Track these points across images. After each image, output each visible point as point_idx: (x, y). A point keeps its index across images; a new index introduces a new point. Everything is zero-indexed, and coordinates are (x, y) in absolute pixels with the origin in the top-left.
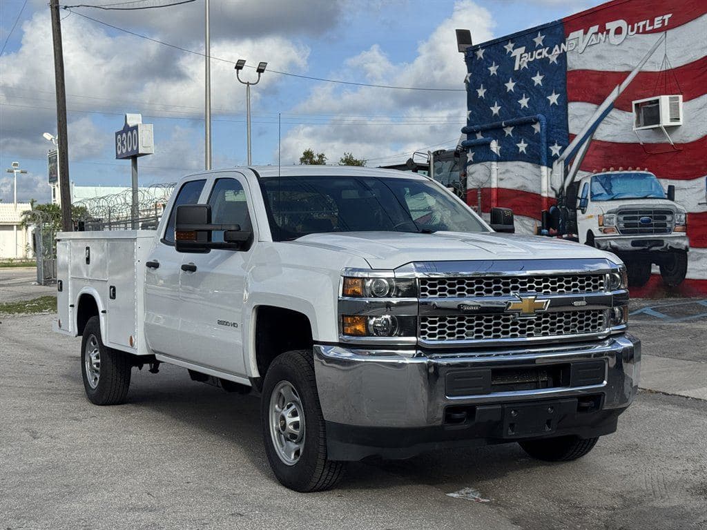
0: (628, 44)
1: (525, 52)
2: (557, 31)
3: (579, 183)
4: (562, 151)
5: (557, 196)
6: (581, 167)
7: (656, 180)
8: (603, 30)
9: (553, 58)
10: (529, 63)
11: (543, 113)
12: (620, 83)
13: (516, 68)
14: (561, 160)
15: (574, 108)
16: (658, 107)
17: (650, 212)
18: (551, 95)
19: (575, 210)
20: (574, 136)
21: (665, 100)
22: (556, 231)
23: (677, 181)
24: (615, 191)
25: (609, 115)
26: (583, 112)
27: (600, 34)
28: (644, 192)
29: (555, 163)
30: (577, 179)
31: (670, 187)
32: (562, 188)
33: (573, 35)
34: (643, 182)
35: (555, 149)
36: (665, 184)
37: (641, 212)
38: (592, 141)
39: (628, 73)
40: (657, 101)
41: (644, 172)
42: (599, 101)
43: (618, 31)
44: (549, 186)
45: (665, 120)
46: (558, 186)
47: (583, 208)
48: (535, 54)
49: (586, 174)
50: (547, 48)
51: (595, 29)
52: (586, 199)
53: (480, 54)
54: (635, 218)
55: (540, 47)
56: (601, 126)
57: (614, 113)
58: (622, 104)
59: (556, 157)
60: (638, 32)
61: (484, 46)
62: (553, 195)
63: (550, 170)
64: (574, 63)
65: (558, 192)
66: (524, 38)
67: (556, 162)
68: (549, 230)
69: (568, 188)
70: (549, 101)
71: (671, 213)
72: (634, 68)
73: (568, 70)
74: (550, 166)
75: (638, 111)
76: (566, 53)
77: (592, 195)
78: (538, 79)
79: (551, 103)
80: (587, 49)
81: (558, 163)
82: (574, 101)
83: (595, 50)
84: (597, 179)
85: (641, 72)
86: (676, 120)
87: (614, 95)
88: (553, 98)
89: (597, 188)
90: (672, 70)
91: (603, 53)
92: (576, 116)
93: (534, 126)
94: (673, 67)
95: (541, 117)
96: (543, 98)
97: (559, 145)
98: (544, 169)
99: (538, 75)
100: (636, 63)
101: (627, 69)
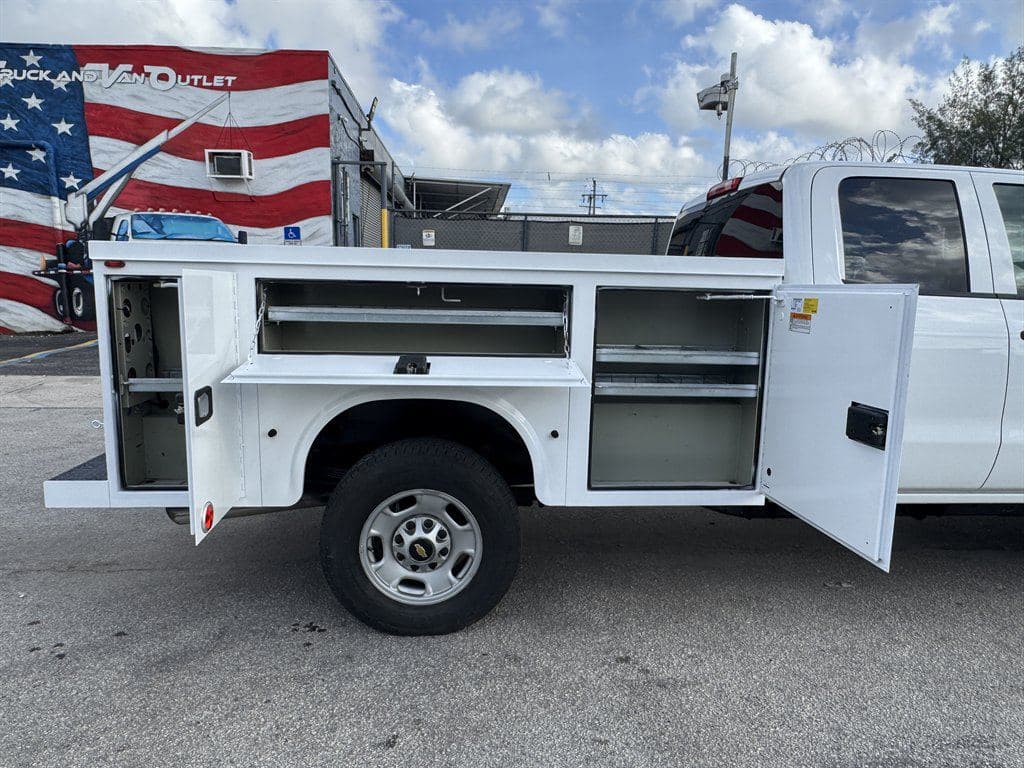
0: (173, 93)
1: (6, 67)
2: (64, 56)
3: (113, 220)
4: (81, 185)
5: (76, 229)
6: (115, 202)
7: (224, 225)
8: (138, 70)
9: (59, 84)
11: (48, 140)
12: (170, 129)
14: (82, 193)
15: (95, 141)
16: (238, 160)
18: (58, 122)
20: (101, 172)
21: (245, 153)
22: (78, 266)
23: (249, 228)
24: (168, 230)
25: (154, 157)
26: (115, 149)
27: (135, 75)
28: (208, 234)
29: (71, 197)
30: (109, 215)
31: (240, 232)
32: (86, 222)
34: (205, 225)
35: (71, 181)
36: (235, 230)
38: (130, 179)
39: (179, 122)
40: (240, 154)
41: (208, 216)
42: (140, 141)
43: (163, 77)
44: (64, 219)
46: (78, 220)
49: (126, 211)
50: (48, 72)
51: (129, 67)
52: (125, 236)
55: (33, 67)
56: (143, 165)
57: (160, 155)
58: (169, 148)
59: (72, 190)
62: (71, 229)
63: (63, 202)
64: (93, 94)
65: (79, 226)
66: (3, 52)
67: (73, 195)
68: (66, 263)
69: (94, 223)
70: (55, 129)
72: (188, 118)
73: (86, 101)
74: (63, 197)
75: (211, 160)
76: (81, 83)
77: (134, 233)
78: (33, 102)
79: (59, 132)
80: (116, 85)
81: (77, 196)
82: (99, 135)
83: (129, 89)
84: (139, 217)
85: (196, 124)
86: (251, 174)
87: (161, 139)
88: (63, 127)
89: (141, 226)
90: (239, 128)
91: (141, 94)
92: (104, 152)
93: (30, 152)
94: (240, 126)
95: (47, 144)
96: (47, 124)
97: (76, 177)
98: (56, 199)
99: (33, 96)
100: (190, 113)
101: (178, 116)
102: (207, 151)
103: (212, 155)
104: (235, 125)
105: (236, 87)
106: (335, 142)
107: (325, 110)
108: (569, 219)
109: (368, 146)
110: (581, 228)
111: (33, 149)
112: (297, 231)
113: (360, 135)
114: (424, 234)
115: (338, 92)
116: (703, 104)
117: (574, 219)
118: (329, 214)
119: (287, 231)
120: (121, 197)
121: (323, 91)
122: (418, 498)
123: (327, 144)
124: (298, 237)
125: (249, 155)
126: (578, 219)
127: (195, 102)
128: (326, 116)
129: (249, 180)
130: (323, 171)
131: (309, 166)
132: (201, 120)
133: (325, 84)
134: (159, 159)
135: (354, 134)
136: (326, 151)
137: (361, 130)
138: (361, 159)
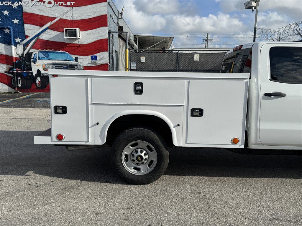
0: (54, 8)
3: (32, 53)
4: (21, 41)
5: (19, 57)
6: (33, 47)
7: (70, 55)
11: (10, 26)
12: (52, 21)
14: (22, 44)
15: (26, 26)
16: (76, 32)
17: (68, 65)
18: (14, 19)
19: (30, 62)
20: (28, 36)
21: (78, 29)
22: (20, 69)
23: (79, 56)
24: (50, 57)
25: (46, 31)
26: (33, 28)
28: (65, 58)
30: (30, 51)
31: (76, 57)
32: (23, 54)
34: (64, 55)
35: (18, 40)
36: (74, 57)
37: (63, 65)
38: (38, 39)
39: (55, 18)
40: (76, 30)
41: (64, 52)
42: (41, 25)
44: (15, 53)
46: (20, 53)
47: (35, 62)
49: (36, 50)
52: (36, 59)
54: (61, 67)
56: (42, 34)
57: (48, 30)
58: (52, 28)
59: (18, 43)
62: (18, 56)
63: (15, 47)
64: (27, 10)
65: (20, 55)
67: (19, 45)
68: (16, 69)
69: (26, 54)
71: (76, 66)
72: (58, 17)
73: (23, 12)
74: (15, 45)
75: (66, 31)
76: (22, 6)
77: (39, 58)
78: (6, 13)
79: (14, 23)
80: (34, 6)
81: (20, 45)
82: (28, 24)
83: (37, 7)
84: (41, 52)
85: (61, 19)
86: (79, 36)
87: (48, 24)
88: (16, 21)
89: (41, 55)
90: (75, 20)
91: (42, 9)
92: (29, 30)
93: (5, 30)
94: (76, 19)
95: (10, 27)
96: (10, 20)
97: (20, 38)
98: (13, 46)
99: (6, 11)
100: (59, 15)
101: (54, 16)
102: (65, 29)
103: (66, 30)
104: (74, 19)
105: (75, 6)
106: (109, 25)
107: (106, 13)
108: (195, 52)
109: (121, 25)
110: (199, 55)
111: (6, 29)
112: (96, 57)
113: (118, 21)
114: (141, 58)
115: (110, 6)
116: (246, 7)
117: (196, 52)
118: (107, 51)
119: (92, 57)
120: (35, 45)
121: (105, 6)
122: (139, 143)
123: (107, 26)
124: (96, 59)
125: (79, 30)
126: (198, 52)
127: (60, 11)
129: (79, 39)
130: (105, 35)
131: (100, 34)
132: (63, 18)
134: (48, 32)
135: (116, 21)
136: (106, 28)
137: (118, 19)
138: (119, 30)
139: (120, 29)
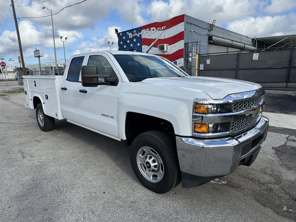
0: (155, 33)
1: (131, 34)
2: (139, 30)
8: (150, 29)
9: (138, 36)
10: (132, 37)
11: (136, 47)
12: (154, 41)
13: (130, 38)
15: (143, 46)
16: (164, 47)
25: (151, 48)
26: (145, 48)
33: (143, 31)
39: (156, 39)
40: (164, 45)
42: (149, 45)
43: (153, 30)
45: (165, 49)
48: (134, 35)
51: (148, 29)
53: (121, 34)
55: (135, 33)
56: (150, 50)
57: (153, 48)
58: (155, 46)
60: (158, 30)
61: (121, 33)
64: (143, 37)
66: (131, 31)
70: (137, 45)
75: (159, 48)
76: (141, 34)
80: (146, 34)
83: (148, 34)
85: (159, 39)
87: (153, 44)
91: (150, 35)
94: (166, 38)
99: (135, 39)
100: (157, 37)
101: (155, 38)
102: (158, 45)
105: (166, 29)
106: (188, 38)
107: (183, 30)
110: (258, 54)
111: (134, 50)
112: (176, 62)
113: (209, 32)
114: (207, 60)
115: (191, 23)
118: (183, 57)
119: (174, 62)
121: (183, 25)
123: (183, 39)
124: (176, 64)
125: (167, 45)
127: (158, 34)
128: (183, 32)
129: (166, 51)
130: (182, 46)
133: (183, 23)
136: (183, 41)
137: (209, 30)
139: (210, 38)
